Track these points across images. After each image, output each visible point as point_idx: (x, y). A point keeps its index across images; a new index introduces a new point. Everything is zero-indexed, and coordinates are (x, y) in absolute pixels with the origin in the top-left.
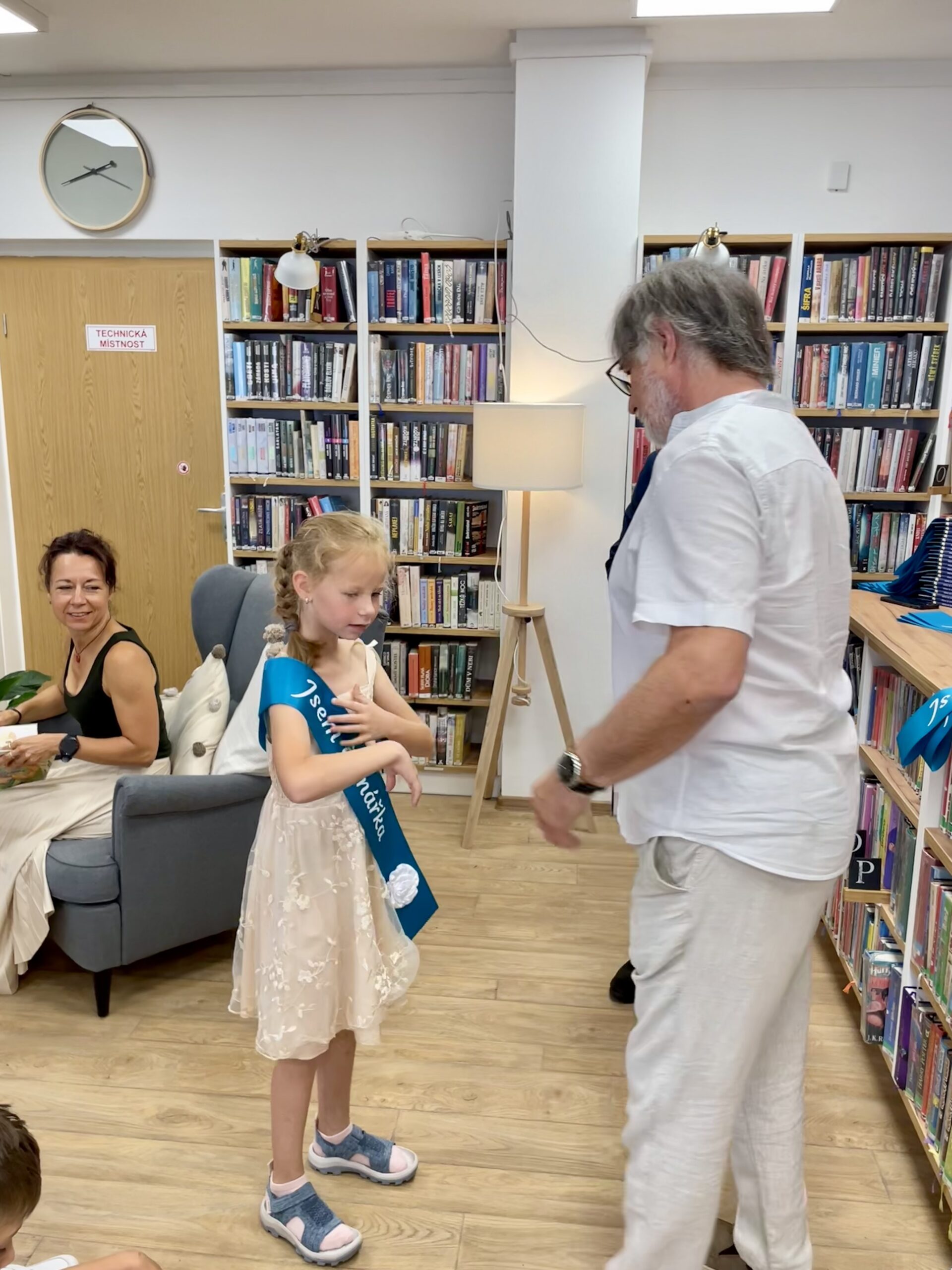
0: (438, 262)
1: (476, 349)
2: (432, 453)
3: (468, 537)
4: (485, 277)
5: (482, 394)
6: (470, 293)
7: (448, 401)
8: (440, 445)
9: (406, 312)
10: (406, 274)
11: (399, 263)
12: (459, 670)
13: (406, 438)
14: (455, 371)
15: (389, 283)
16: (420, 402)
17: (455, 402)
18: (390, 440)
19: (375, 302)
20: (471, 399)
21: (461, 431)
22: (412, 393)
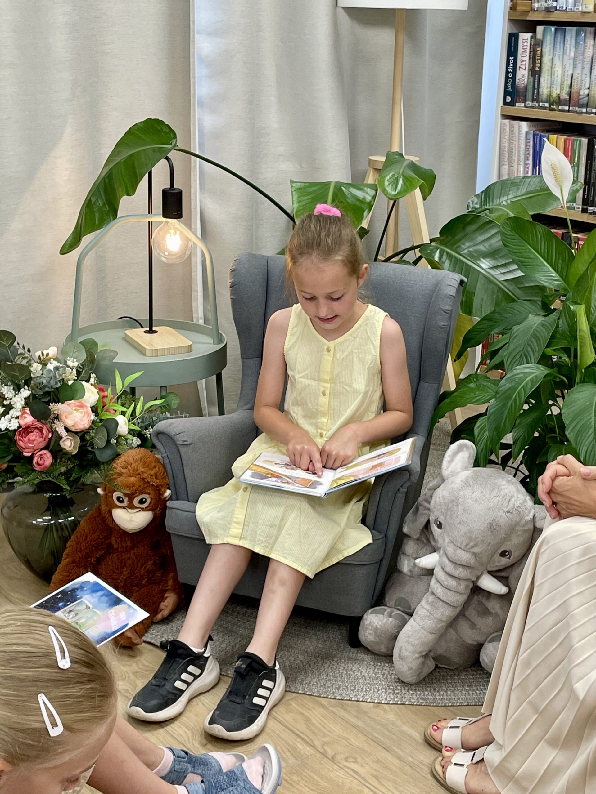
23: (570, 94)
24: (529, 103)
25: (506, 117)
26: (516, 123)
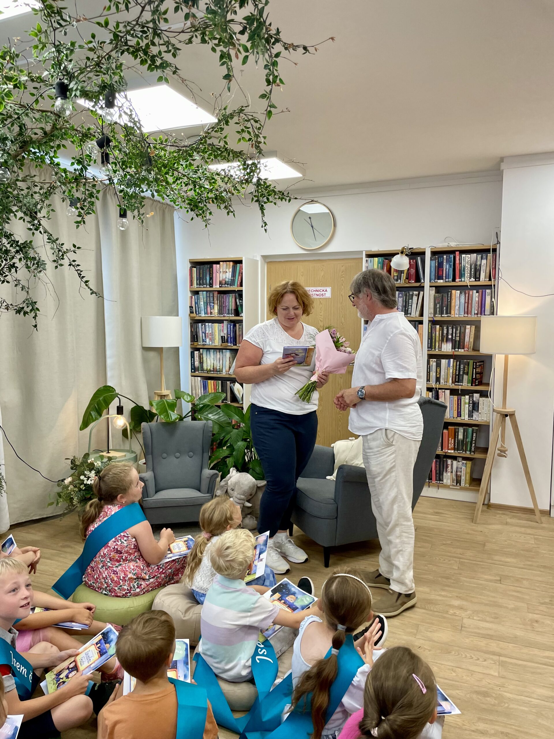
0: (463, 256)
1: (480, 293)
2: (458, 339)
3: (474, 377)
4: (485, 261)
5: (483, 312)
6: (478, 268)
7: (466, 315)
8: (462, 335)
9: (447, 277)
10: (448, 261)
11: (445, 257)
12: (469, 440)
13: (445, 332)
14: (470, 302)
15: (440, 266)
16: (452, 316)
17: (469, 315)
18: (437, 333)
19: (433, 273)
20: (477, 314)
21: (472, 328)
22: (448, 312)
23: (213, 368)
24: (200, 372)
25: (192, 376)
26: (196, 378)
